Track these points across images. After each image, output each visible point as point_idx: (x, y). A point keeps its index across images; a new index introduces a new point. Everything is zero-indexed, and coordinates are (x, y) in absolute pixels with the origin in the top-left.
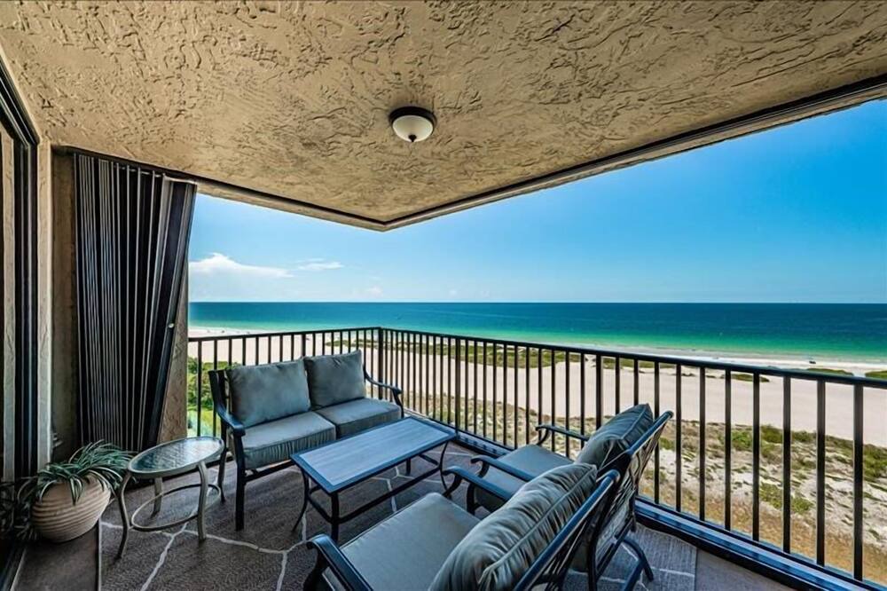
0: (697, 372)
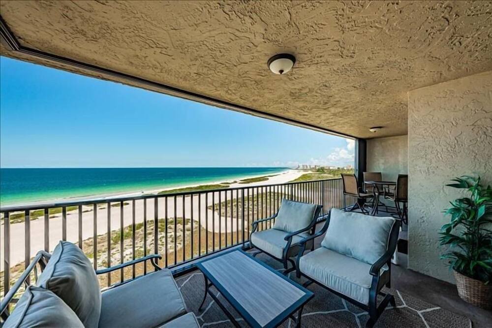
0: (92, 207)
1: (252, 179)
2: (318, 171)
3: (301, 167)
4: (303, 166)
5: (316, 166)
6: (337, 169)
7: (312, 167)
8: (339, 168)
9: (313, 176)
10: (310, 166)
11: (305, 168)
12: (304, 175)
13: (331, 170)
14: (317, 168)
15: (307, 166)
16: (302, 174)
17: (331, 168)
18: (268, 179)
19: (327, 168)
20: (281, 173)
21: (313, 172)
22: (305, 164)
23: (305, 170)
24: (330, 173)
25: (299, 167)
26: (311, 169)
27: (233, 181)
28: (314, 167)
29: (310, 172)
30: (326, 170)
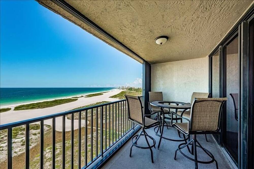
1: (93, 94)
2: (129, 90)
3: (121, 88)
4: (122, 87)
5: (128, 87)
6: (137, 88)
7: (126, 87)
8: (138, 88)
9: (127, 92)
10: (125, 87)
11: (123, 88)
12: (122, 92)
13: (135, 89)
14: (129, 88)
15: (124, 87)
16: (121, 91)
17: (135, 88)
18: (103, 94)
19: (133, 88)
20: (111, 91)
21: (127, 90)
22: (123, 86)
23: (123, 89)
24: (134, 91)
25: (120, 87)
26: (126, 89)
27: (80, 96)
28: (127, 87)
29: (125, 90)
30: (133, 89)
